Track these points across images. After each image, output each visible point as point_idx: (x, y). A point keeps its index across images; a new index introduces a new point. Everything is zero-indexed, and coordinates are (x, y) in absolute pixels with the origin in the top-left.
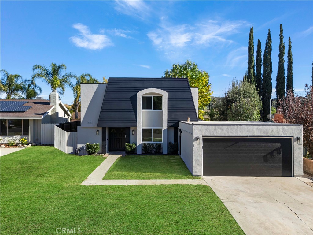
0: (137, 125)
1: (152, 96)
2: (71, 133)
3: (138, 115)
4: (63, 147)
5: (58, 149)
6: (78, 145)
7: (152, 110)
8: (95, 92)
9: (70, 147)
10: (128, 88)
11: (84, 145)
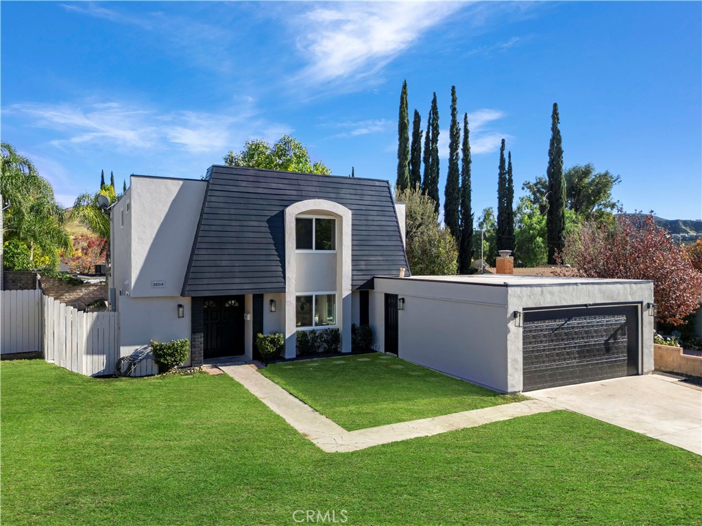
0: (286, 287)
1: (314, 217)
2: (98, 316)
3: (289, 263)
4: (74, 357)
5: (57, 364)
6: (121, 348)
7: (314, 251)
8: (174, 201)
9: (96, 357)
10: (264, 196)
11: (139, 348)
